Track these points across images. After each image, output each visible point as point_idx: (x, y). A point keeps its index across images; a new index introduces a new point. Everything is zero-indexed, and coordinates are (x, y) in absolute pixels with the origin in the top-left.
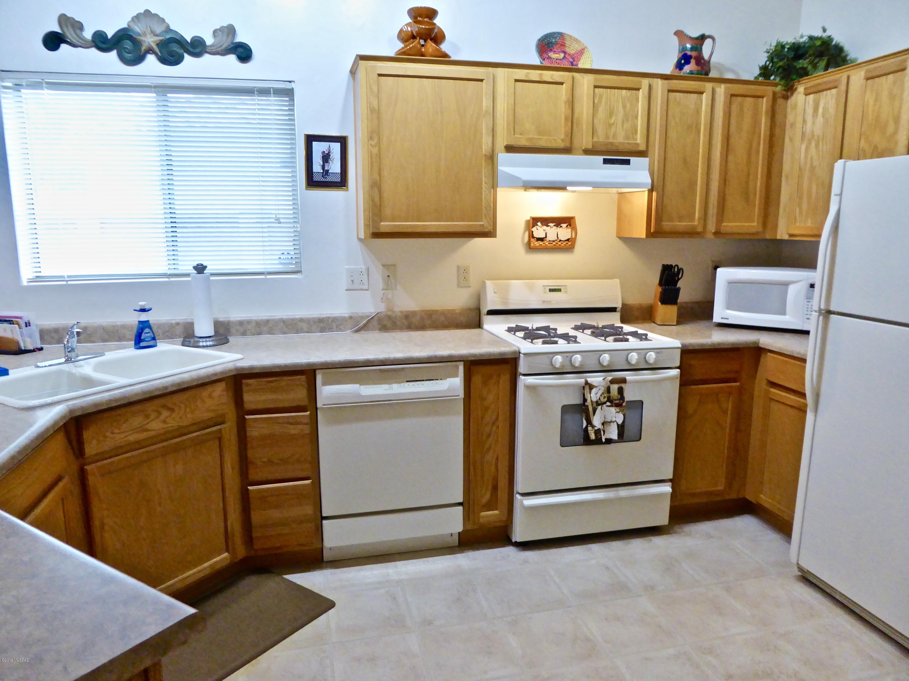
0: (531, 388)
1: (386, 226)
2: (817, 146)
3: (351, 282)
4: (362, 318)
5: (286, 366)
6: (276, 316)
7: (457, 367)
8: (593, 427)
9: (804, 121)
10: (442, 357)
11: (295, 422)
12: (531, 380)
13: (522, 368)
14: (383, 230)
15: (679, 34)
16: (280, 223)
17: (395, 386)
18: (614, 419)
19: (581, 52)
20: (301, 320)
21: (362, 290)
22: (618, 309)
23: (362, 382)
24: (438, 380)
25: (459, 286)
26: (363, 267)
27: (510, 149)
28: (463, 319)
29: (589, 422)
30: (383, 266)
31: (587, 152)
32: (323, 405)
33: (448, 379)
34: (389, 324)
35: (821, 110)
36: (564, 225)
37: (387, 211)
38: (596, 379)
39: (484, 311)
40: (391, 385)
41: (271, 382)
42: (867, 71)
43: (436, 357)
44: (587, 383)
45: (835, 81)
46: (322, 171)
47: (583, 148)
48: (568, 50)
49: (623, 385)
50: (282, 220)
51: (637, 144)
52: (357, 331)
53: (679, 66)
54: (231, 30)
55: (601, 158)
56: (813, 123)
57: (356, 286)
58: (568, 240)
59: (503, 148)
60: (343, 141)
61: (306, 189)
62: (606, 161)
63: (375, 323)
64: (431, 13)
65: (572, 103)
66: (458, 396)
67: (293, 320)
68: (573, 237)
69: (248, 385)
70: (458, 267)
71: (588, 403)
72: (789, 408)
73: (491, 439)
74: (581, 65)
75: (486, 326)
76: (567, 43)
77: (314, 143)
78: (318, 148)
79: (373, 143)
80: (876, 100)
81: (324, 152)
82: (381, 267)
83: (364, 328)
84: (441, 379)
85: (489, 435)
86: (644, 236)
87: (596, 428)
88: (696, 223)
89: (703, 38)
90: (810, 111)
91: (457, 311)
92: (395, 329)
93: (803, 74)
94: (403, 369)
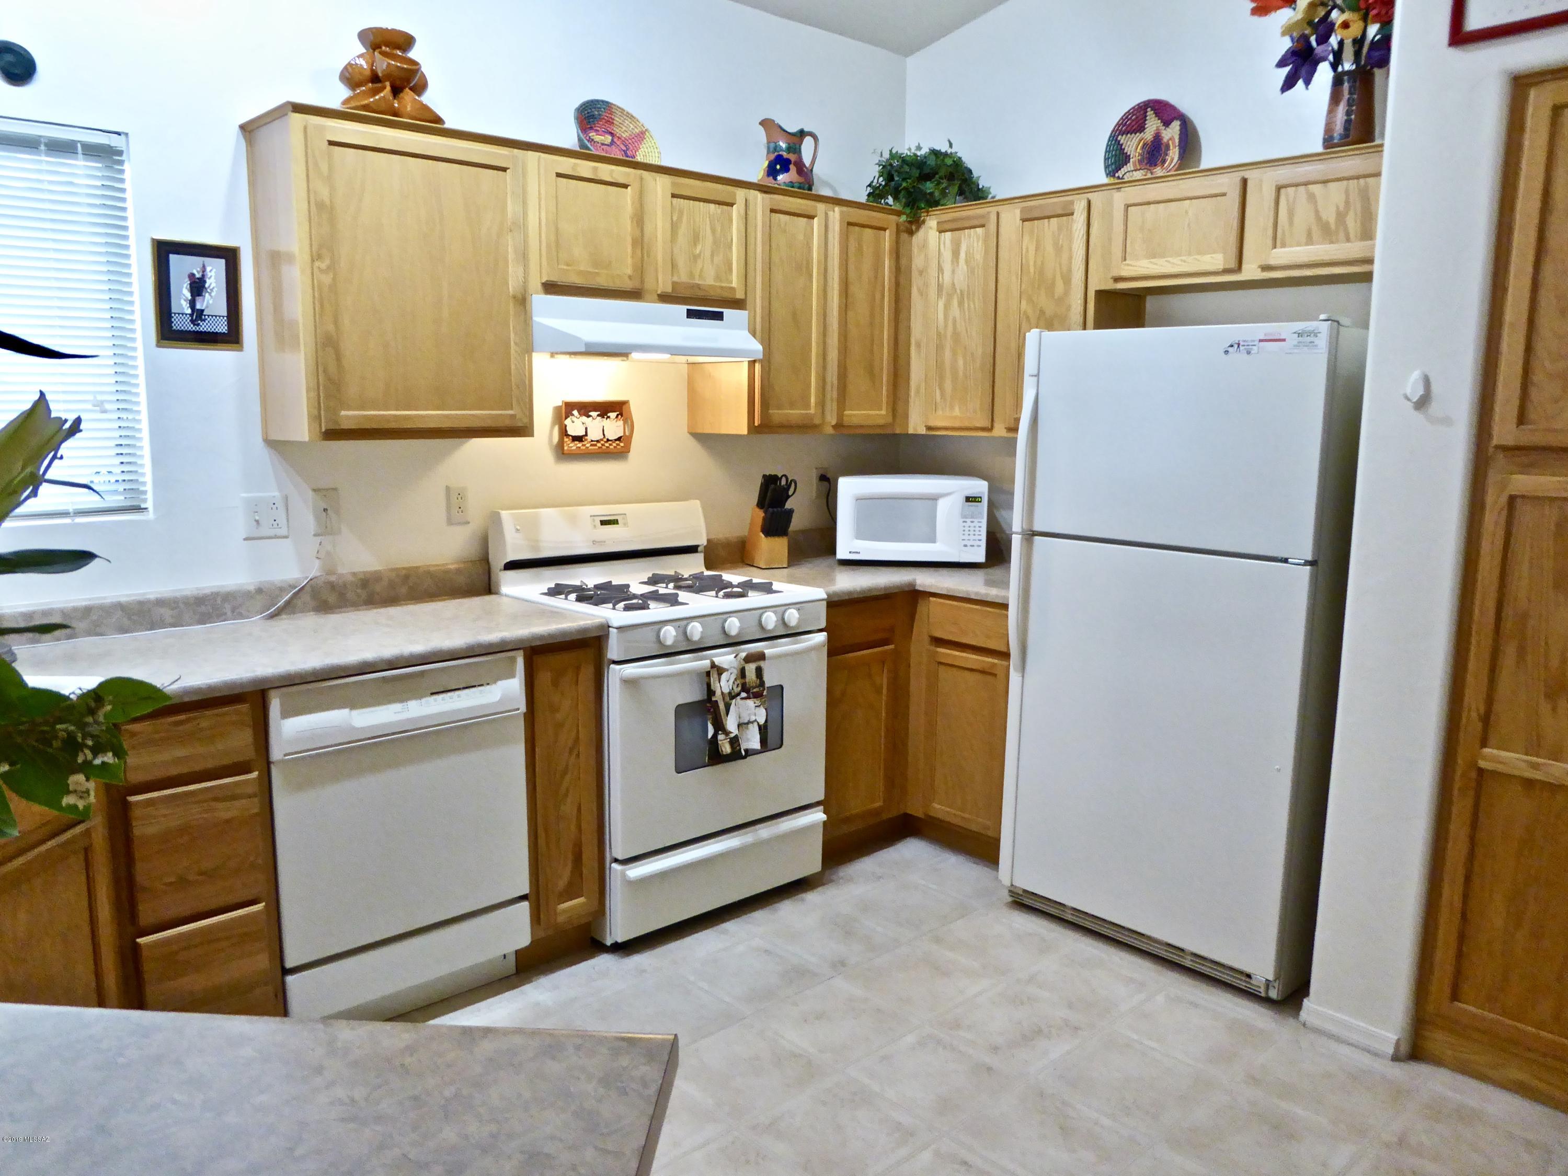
0: (631, 683)
1: (350, 416)
2: (961, 304)
3: (255, 523)
4: (282, 590)
5: (211, 688)
6: (105, 598)
7: (513, 660)
8: (727, 733)
9: (940, 269)
10: (491, 645)
11: (231, 796)
12: (630, 670)
13: (614, 650)
14: (345, 425)
15: (766, 124)
17: (412, 704)
18: (753, 718)
19: (641, 136)
20: (160, 603)
21: (276, 537)
22: (699, 549)
23: (353, 705)
24: (482, 685)
25: (450, 522)
26: (277, 494)
27: (551, 288)
28: (461, 580)
29: (720, 727)
30: (314, 490)
31: (665, 298)
32: (285, 755)
33: (500, 683)
34: (332, 599)
35: (962, 255)
36: (613, 415)
37: (352, 390)
38: (726, 658)
39: (497, 562)
40: (405, 704)
41: (181, 723)
42: (1023, 210)
43: (480, 645)
44: (713, 665)
45: (983, 217)
46: (189, 311)
47: (659, 292)
48: (617, 131)
49: (762, 664)
50: (108, 406)
51: (733, 289)
52: (272, 616)
53: (772, 172)
55: (683, 309)
56: (953, 272)
57: (265, 531)
58: (619, 439)
59: (539, 287)
60: (230, 256)
61: (159, 345)
62: (691, 314)
63: (306, 597)
64: (404, 42)
65: (639, 219)
66: (518, 709)
67: (141, 603)
68: (627, 434)
69: (133, 734)
70: (448, 489)
71: (718, 697)
72: (967, 673)
73: (568, 778)
74: (640, 158)
75: (504, 589)
76: (617, 120)
77: (173, 258)
78: (181, 266)
79: (323, 266)
80: (1037, 249)
81: (193, 275)
82: (311, 493)
83: (288, 608)
84: (488, 684)
85: (565, 772)
86: (744, 431)
87: (732, 735)
88: (812, 411)
89: (802, 134)
90: (947, 255)
91: (452, 567)
92: (346, 606)
93: (933, 203)
94: (422, 673)
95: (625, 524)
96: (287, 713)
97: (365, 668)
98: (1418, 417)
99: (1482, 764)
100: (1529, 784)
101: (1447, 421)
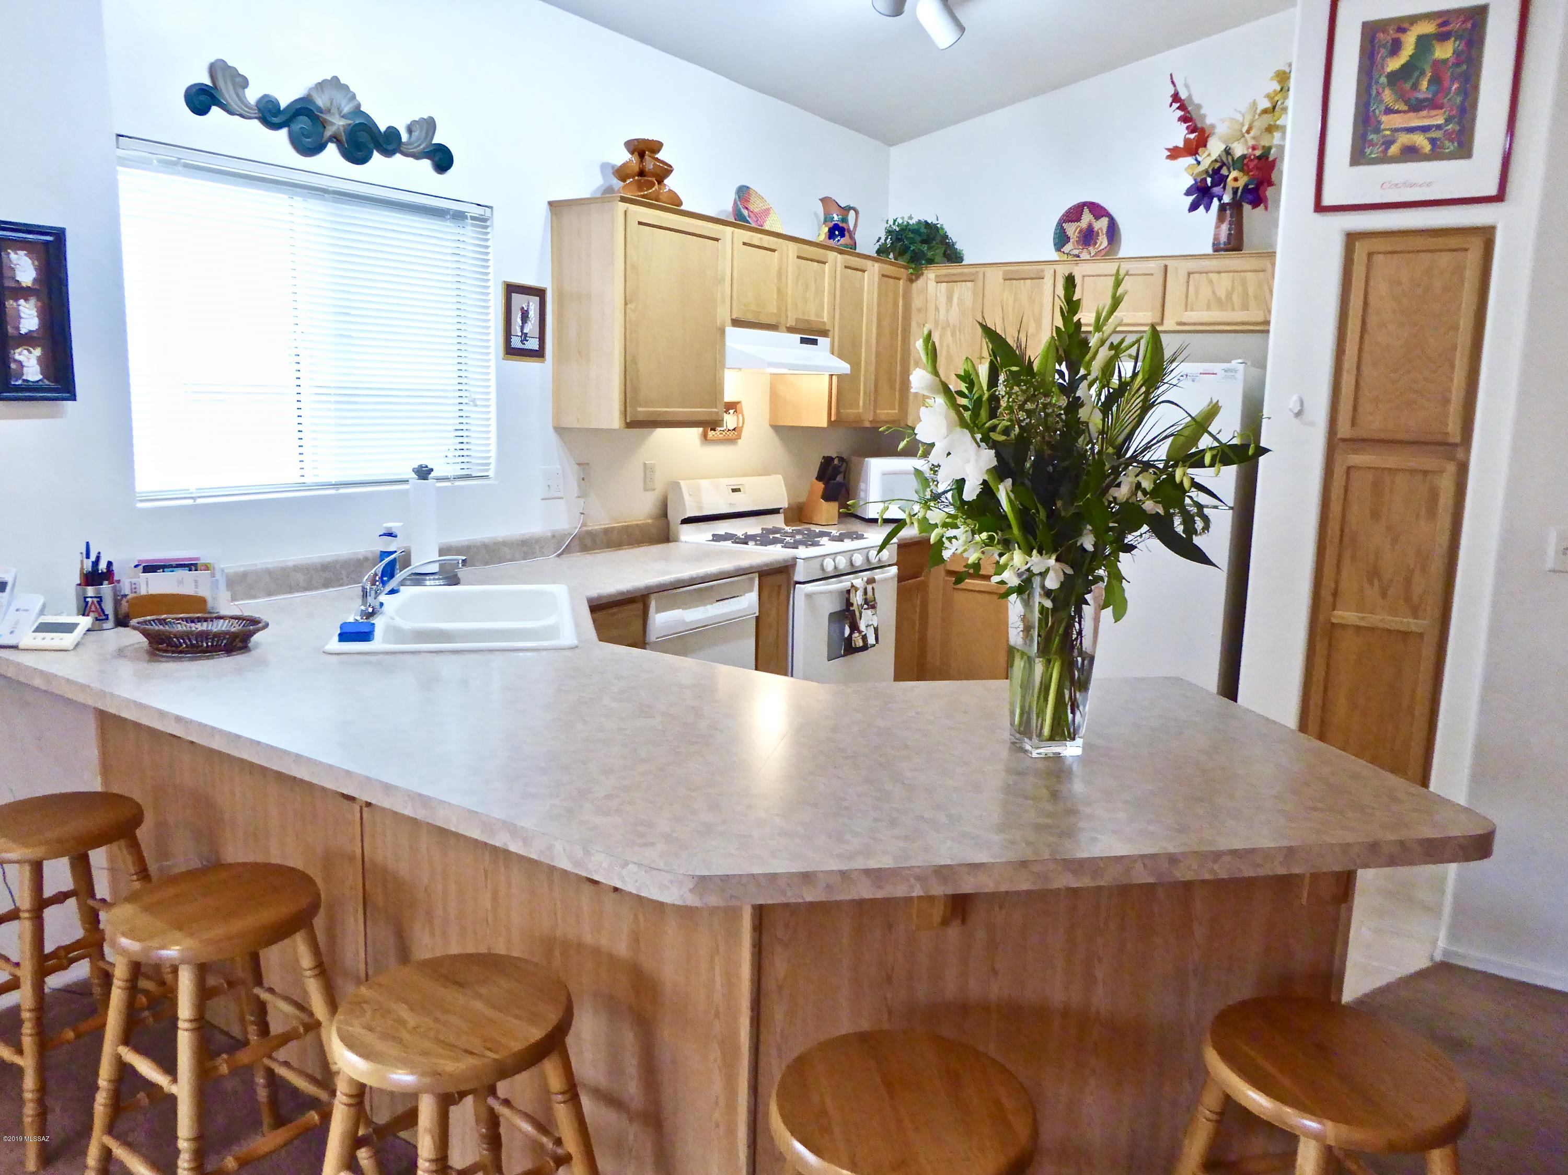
0: (809, 596)
1: (642, 412)
2: (953, 335)
3: (547, 488)
4: (565, 536)
7: (752, 580)
8: (860, 632)
9: (937, 309)
10: (745, 568)
12: (809, 588)
13: (799, 575)
14: (639, 418)
15: (825, 201)
16: (476, 406)
17: (709, 607)
18: (870, 623)
19: (767, 212)
20: (502, 544)
21: (559, 498)
22: (781, 511)
23: (685, 605)
24: (738, 596)
25: (646, 490)
26: (559, 467)
27: (737, 323)
28: (654, 531)
29: (854, 627)
30: (579, 464)
31: (791, 330)
32: (657, 638)
33: (747, 595)
35: (955, 300)
36: (731, 411)
37: (643, 394)
38: (859, 581)
39: (674, 519)
40: (706, 607)
42: (1005, 272)
43: (741, 568)
44: (853, 586)
45: (972, 274)
46: (520, 334)
47: (788, 325)
48: (751, 207)
49: (874, 585)
50: (478, 403)
51: (824, 323)
52: (559, 556)
53: (831, 235)
54: (430, 125)
55: (798, 337)
56: (948, 311)
57: (553, 493)
58: (734, 429)
59: (730, 321)
60: (540, 293)
61: (503, 359)
62: (803, 341)
63: (577, 542)
65: (780, 274)
66: (754, 613)
68: (740, 425)
70: (646, 465)
71: (855, 608)
74: (767, 227)
75: (683, 538)
76: (752, 199)
77: (515, 296)
79: (632, 307)
80: (1015, 301)
81: (523, 308)
82: (576, 466)
83: (568, 550)
84: (741, 595)
86: (825, 425)
87: (863, 633)
88: (861, 410)
89: (849, 208)
90: (943, 300)
93: (931, 261)
94: (712, 587)
95: (745, 492)
96: (658, 611)
97: (692, 582)
98: (1296, 421)
99: (1334, 620)
100: (1358, 629)
101: (1312, 424)
